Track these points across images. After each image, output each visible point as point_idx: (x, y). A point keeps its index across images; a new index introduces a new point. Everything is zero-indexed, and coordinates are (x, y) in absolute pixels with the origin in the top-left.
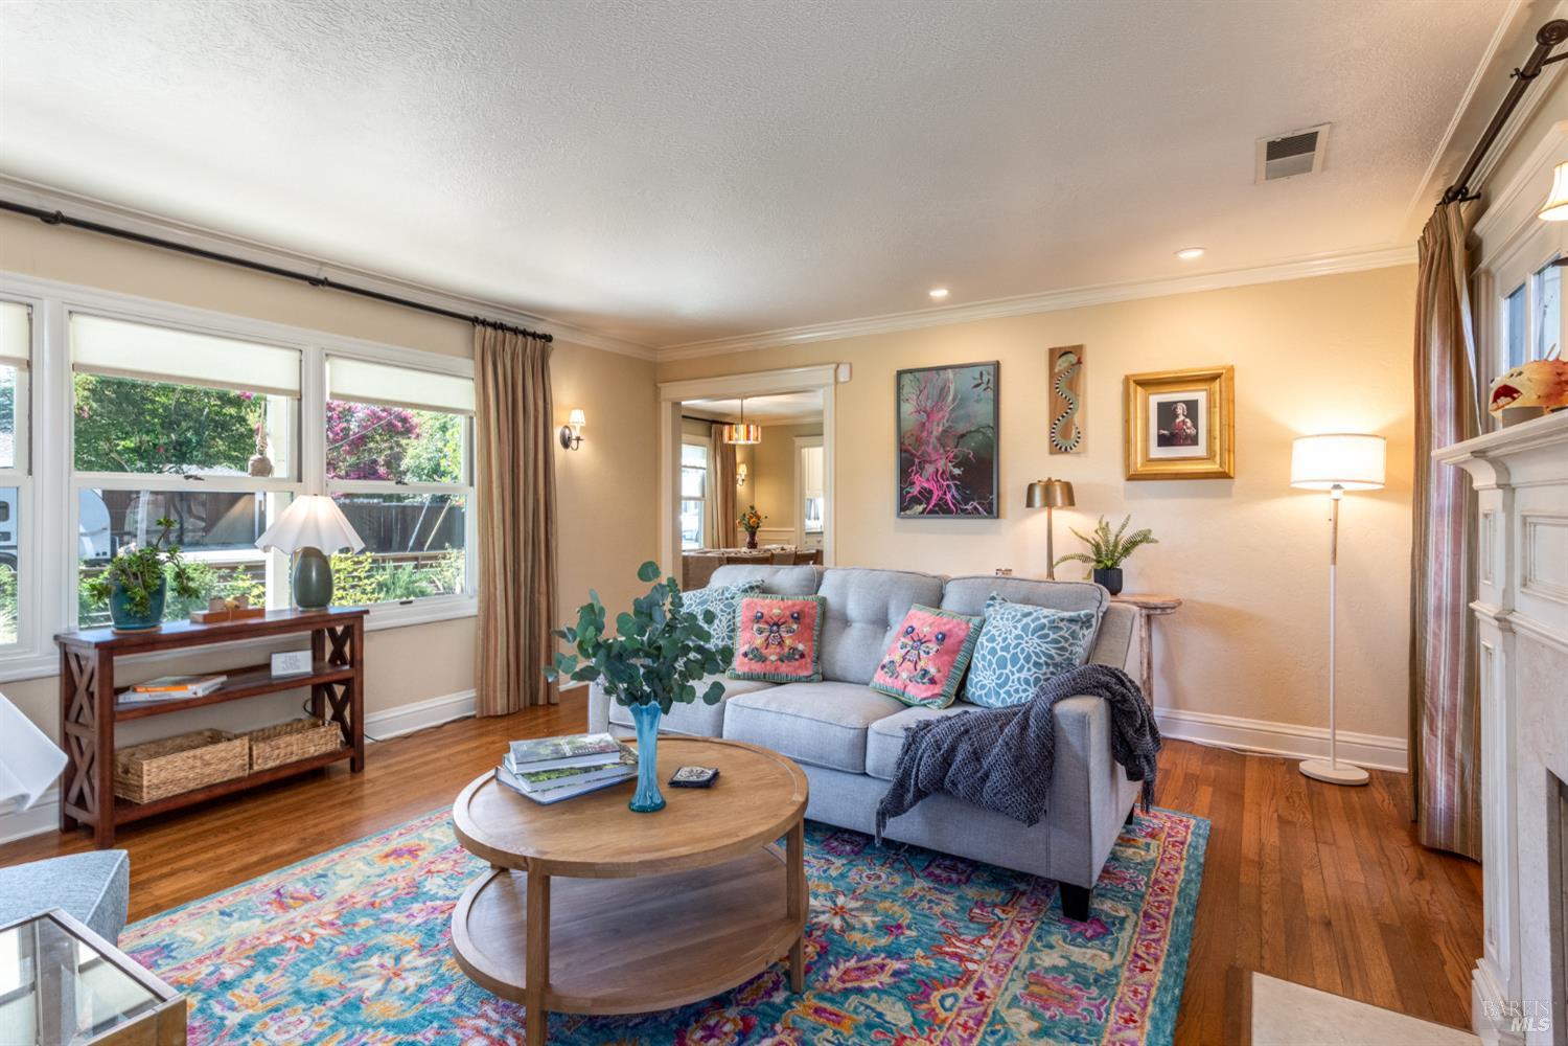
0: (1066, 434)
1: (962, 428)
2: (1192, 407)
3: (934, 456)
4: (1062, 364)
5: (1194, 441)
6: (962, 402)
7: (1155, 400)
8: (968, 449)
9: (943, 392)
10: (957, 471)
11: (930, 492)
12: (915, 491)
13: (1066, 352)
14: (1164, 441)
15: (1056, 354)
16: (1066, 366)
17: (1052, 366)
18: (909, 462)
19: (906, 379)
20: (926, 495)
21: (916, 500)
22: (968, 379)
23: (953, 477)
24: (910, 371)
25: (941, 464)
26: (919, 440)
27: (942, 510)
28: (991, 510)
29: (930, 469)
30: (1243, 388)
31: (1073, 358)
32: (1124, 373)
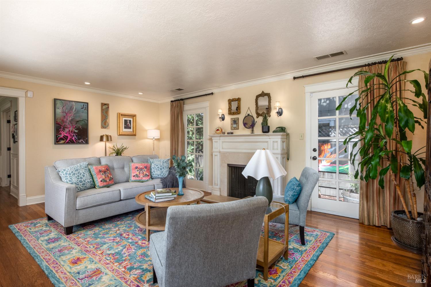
0: (105, 123)
1: (78, 119)
2: (130, 121)
3: (68, 126)
4: (104, 107)
5: (130, 128)
6: (77, 112)
7: (124, 119)
8: (80, 125)
9: (71, 108)
10: (76, 131)
11: (67, 137)
12: (62, 136)
13: (105, 105)
14: (125, 128)
15: (103, 105)
16: (105, 108)
17: (102, 107)
18: (58, 127)
19: (58, 102)
20: (65, 138)
21: (62, 139)
22: (80, 106)
23: (75, 133)
24: (60, 100)
25: (71, 129)
26: (63, 121)
27: (72, 142)
28: (87, 142)
29: (67, 130)
30: (138, 118)
31: (107, 106)
32: (117, 112)
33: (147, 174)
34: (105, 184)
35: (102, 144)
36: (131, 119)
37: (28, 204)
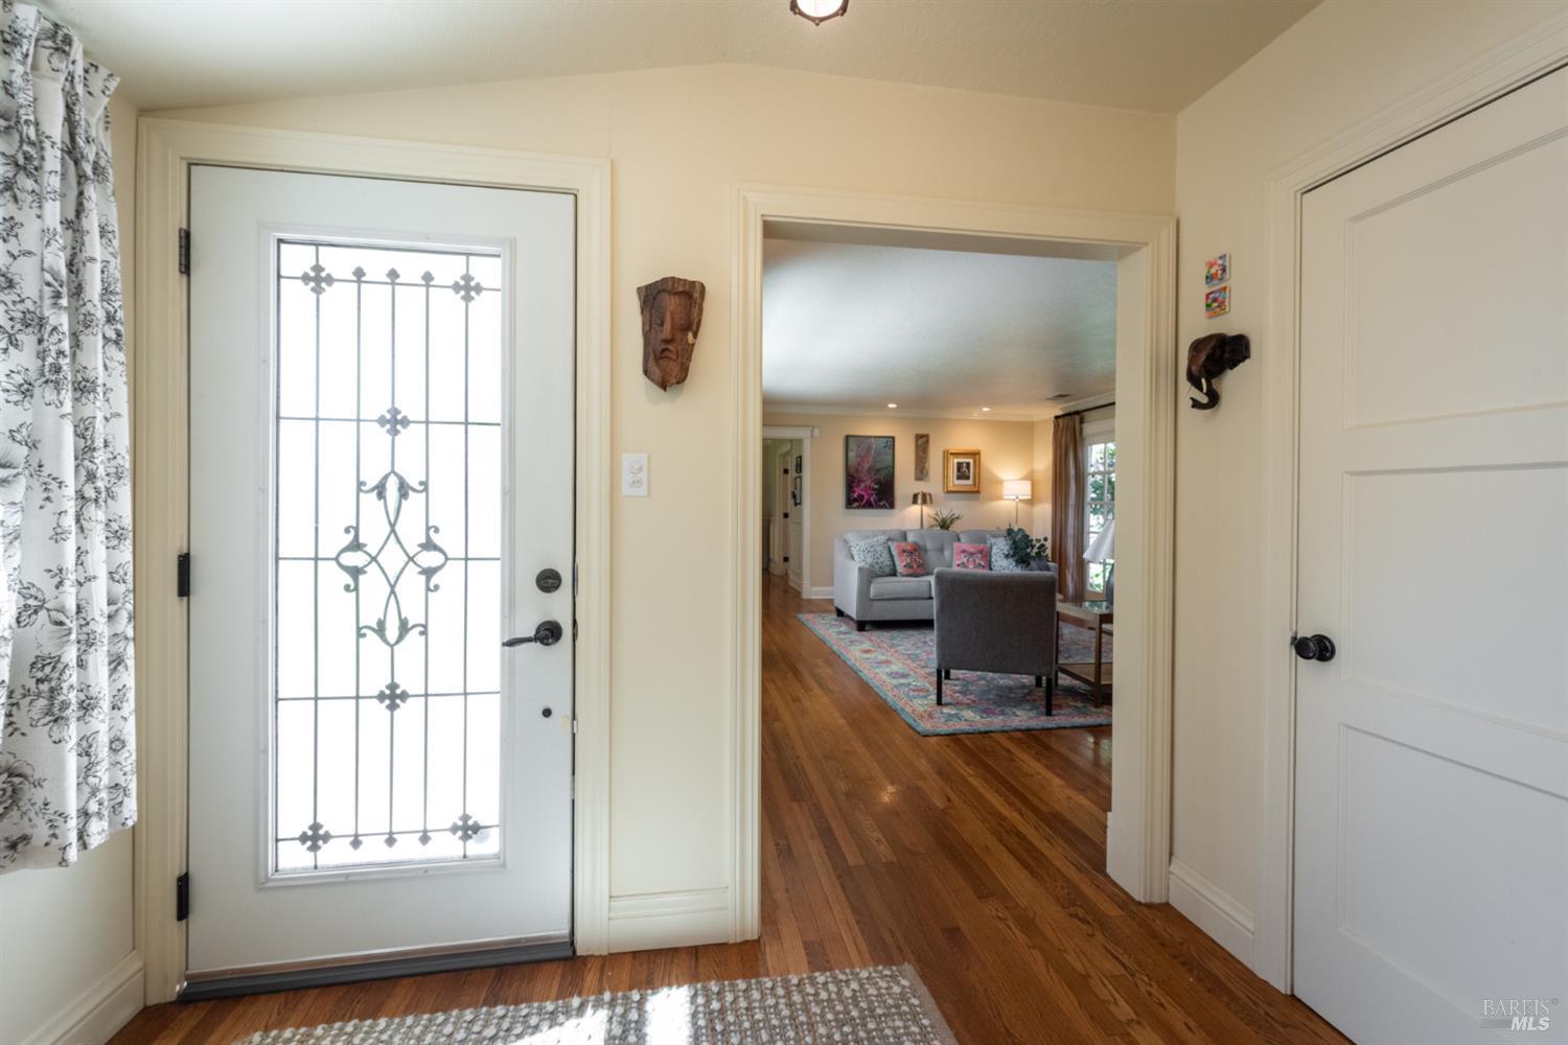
0: (922, 472)
1: (879, 466)
2: (968, 464)
3: (865, 479)
4: (921, 441)
5: (968, 478)
6: (878, 454)
7: (956, 460)
8: (881, 476)
9: (870, 448)
10: (876, 487)
11: (863, 496)
12: (855, 496)
13: (922, 436)
14: (959, 478)
15: (919, 437)
16: (922, 443)
17: (917, 441)
18: (851, 481)
19: (851, 441)
20: (861, 497)
21: (856, 500)
22: (882, 443)
23: (874, 489)
24: (854, 436)
25: (868, 483)
26: (857, 470)
27: (869, 505)
28: (892, 506)
29: (862, 485)
30: (985, 459)
31: (924, 439)
32: (944, 448)
33: (982, 563)
34: (910, 571)
35: (916, 509)
36: (971, 461)
37: (813, 597)
